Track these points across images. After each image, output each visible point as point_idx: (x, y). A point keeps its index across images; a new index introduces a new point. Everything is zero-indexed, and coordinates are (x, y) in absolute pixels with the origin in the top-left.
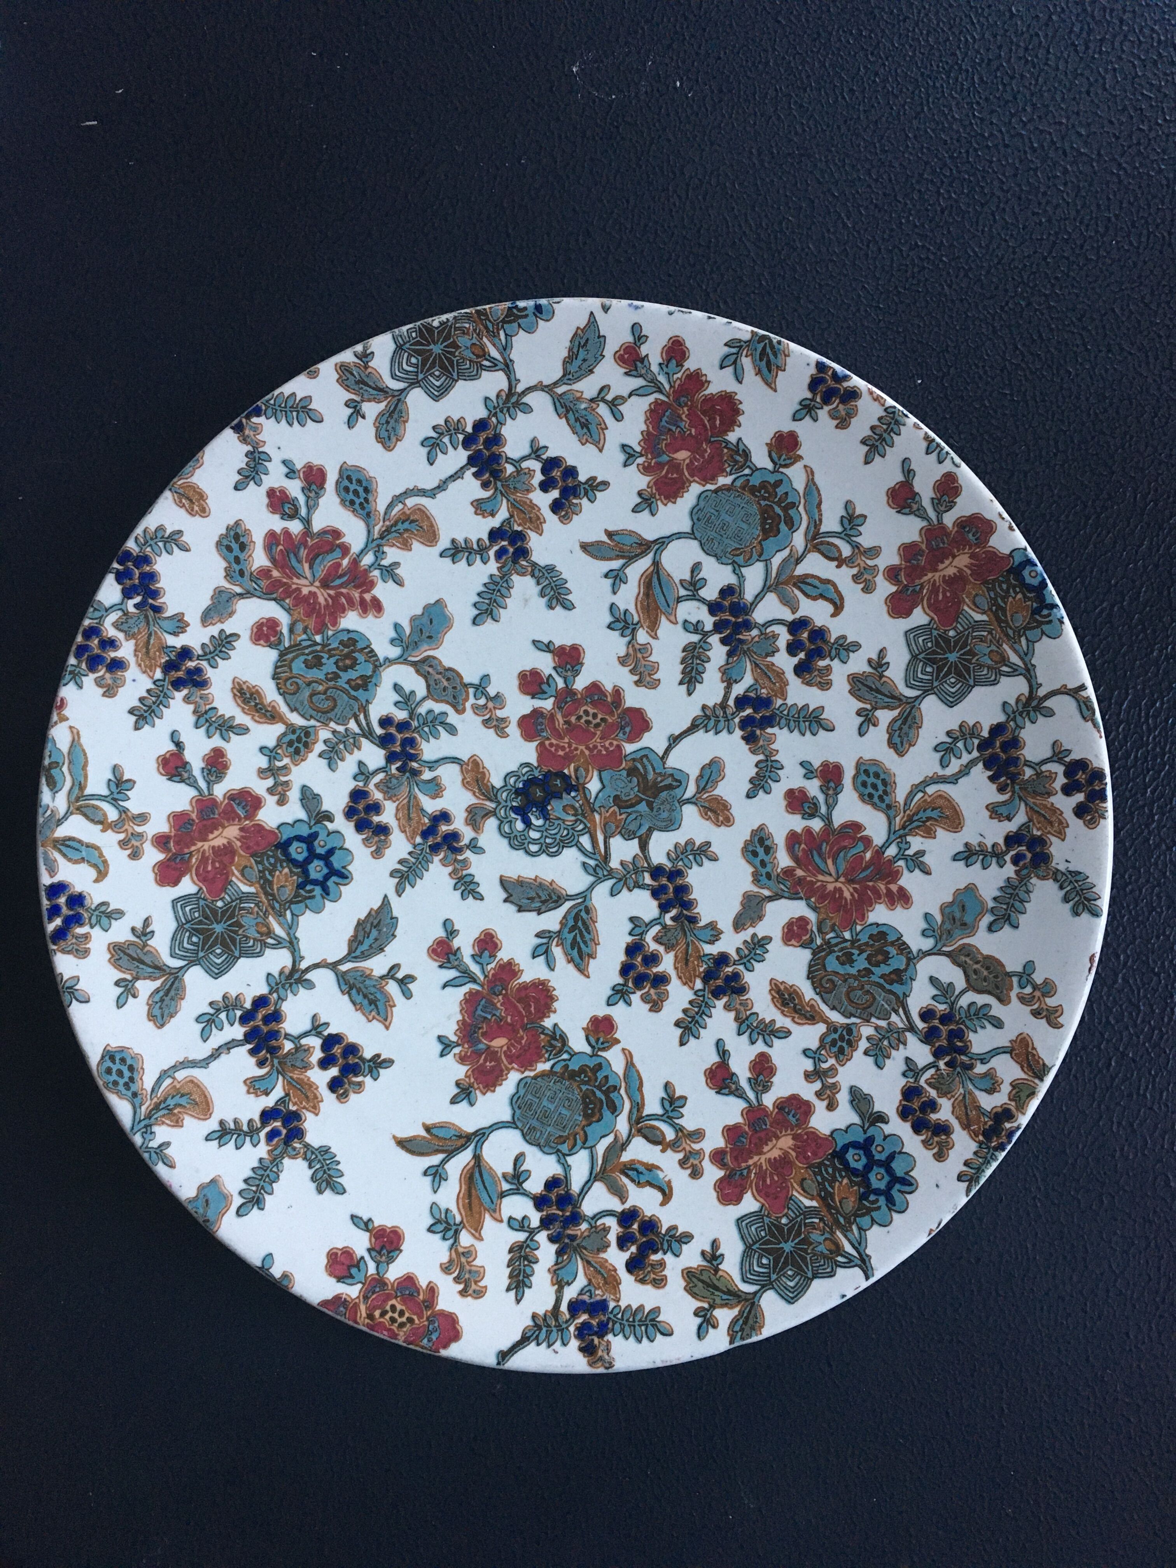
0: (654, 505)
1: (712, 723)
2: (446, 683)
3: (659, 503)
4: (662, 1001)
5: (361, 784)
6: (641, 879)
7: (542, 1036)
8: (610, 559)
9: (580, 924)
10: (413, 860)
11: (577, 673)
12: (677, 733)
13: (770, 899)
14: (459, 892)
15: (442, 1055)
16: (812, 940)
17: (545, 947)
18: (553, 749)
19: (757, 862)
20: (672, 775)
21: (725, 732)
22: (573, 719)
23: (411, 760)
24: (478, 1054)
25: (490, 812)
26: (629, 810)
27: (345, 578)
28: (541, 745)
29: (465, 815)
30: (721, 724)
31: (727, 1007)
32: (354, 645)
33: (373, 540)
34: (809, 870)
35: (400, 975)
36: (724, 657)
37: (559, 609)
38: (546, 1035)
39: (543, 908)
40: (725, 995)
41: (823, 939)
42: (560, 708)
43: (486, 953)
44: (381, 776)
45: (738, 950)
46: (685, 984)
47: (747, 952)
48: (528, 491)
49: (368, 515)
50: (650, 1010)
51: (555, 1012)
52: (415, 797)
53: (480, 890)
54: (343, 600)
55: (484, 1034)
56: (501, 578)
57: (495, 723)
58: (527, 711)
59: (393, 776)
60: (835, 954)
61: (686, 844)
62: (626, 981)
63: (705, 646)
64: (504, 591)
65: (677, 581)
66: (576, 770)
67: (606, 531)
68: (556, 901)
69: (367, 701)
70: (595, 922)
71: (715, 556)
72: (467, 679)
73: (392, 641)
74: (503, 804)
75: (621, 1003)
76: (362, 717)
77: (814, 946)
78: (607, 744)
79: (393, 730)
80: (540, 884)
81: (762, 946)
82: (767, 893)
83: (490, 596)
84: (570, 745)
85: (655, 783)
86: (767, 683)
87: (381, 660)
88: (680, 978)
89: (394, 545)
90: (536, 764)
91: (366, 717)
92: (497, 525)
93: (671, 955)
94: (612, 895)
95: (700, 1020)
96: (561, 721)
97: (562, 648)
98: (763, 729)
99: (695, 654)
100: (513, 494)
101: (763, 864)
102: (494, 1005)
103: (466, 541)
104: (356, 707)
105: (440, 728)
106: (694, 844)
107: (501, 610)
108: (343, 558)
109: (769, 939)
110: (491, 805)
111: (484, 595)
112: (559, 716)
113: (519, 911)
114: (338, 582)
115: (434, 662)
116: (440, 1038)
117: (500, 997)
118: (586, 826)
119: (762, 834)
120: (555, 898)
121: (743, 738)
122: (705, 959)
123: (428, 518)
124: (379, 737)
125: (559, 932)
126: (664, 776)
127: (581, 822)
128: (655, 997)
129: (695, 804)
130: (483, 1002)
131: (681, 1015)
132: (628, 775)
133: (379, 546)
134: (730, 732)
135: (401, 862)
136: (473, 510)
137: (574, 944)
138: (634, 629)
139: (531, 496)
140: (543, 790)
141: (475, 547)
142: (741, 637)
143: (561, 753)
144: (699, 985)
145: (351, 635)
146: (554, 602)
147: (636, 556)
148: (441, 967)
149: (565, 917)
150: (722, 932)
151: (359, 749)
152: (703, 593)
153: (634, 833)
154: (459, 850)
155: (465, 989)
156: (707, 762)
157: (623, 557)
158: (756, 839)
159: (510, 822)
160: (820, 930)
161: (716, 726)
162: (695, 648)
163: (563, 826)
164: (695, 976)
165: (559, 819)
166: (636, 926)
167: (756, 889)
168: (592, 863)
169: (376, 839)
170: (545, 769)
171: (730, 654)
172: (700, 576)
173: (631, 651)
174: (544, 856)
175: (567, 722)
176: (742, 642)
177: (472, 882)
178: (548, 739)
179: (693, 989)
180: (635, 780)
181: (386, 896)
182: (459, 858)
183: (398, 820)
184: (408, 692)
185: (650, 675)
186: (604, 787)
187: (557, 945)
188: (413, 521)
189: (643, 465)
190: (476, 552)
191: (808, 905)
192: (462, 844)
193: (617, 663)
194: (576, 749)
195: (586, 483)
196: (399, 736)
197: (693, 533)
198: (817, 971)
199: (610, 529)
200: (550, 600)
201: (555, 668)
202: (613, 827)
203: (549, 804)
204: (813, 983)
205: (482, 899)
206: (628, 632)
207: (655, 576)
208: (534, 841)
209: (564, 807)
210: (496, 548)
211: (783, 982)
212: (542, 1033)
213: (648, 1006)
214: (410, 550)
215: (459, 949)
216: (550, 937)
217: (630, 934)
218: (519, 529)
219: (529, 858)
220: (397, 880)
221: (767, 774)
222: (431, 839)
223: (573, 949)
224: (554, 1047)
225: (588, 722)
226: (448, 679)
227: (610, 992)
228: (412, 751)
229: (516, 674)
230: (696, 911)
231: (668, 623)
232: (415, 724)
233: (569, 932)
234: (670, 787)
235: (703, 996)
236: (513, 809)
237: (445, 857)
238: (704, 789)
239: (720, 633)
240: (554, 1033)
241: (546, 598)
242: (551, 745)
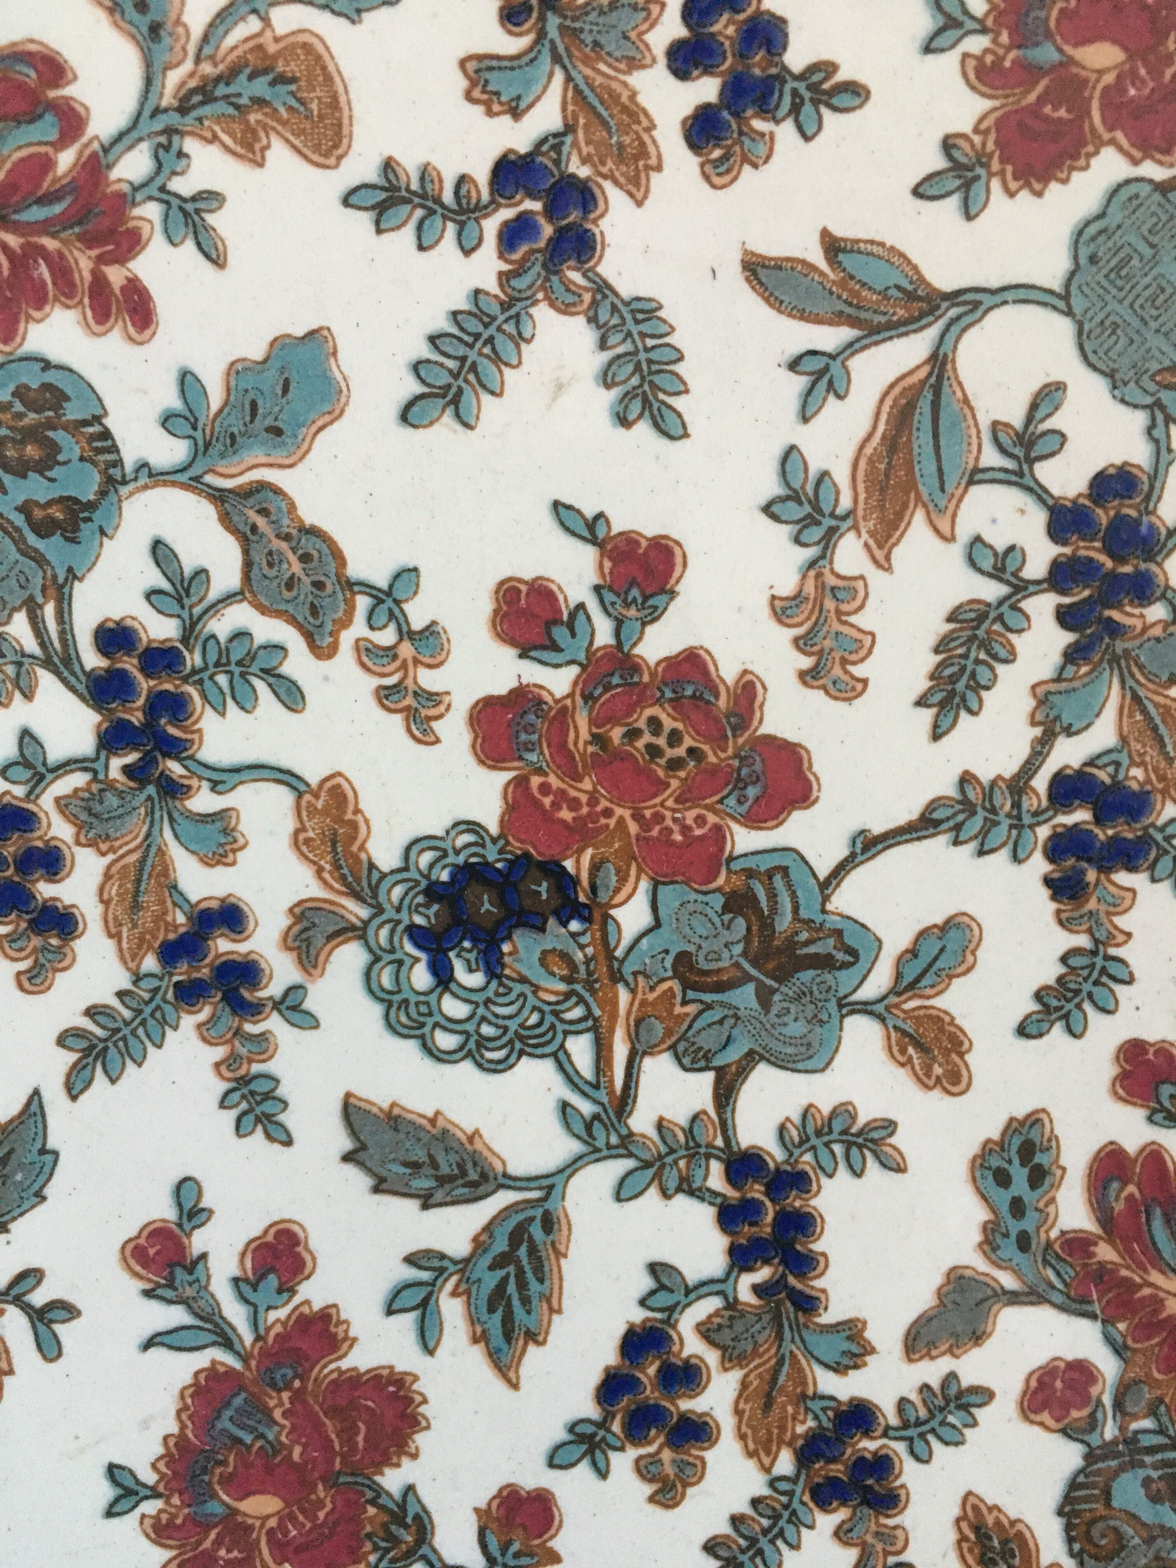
0: (978, 188)
1: (976, 824)
2: (297, 568)
3: (995, 185)
4: (686, 1485)
5: (19, 791)
6: (699, 1173)
7: (371, 1511)
8: (817, 320)
9: (523, 1252)
10: (127, 1014)
11: (653, 616)
12: (877, 829)
13: (1014, 1298)
14: (233, 1114)
15: (110, 1513)
16: (1093, 1423)
17: (422, 1293)
18: (547, 801)
19: (1003, 1198)
20: (838, 933)
21: (1003, 855)
22: (617, 734)
23: (167, 755)
24: (203, 1525)
25: (353, 928)
26: (708, 997)
27: (58, 209)
28: (520, 783)
29: (285, 922)
30: (1001, 832)
31: (842, 1535)
32: (57, 407)
33: (157, 112)
34: (1130, 1252)
35: (38, 1298)
36: (1055, 658)
37: (643, 429)
38: (382, 1508)
39: (439, 1196)
40: (844, 1503)
41: (1122, 1429)
42: (588, 698)
43: (272, 1280)
44: (78, 780)
45: (902, 1404)
46: (750, 1454)
47: (923, 1413)
48: (634, 64)
49: (155, 30)
50: (652, 1499)
51: (415, 1456)
52: (161, 852)
53: (287, 1118)
54: (44, 271)
55: (227, 1481)
56: (505, 306)
57: (409, 701)
58: (501, 687)
59: (110, 786)
60: (1142, 1473)
61: (834, 1114)
62: (609, 1416)
63: (1012, 619)
64: (504, 346)
65: (984, 422)
66: (596, 867)
67: (825, 234)
68: (474, 1185)
69: (70, 570)
70: (560, 1255)
71: (1110, 375)
72: (355, 570)
73: (167, 420)
74: (390, 913)
75: (584, 1469)
76: (49, 610)
77: (1094, 1440)
78: (690, 816)
79: (130, 664)
80: (445, 1132)
81: (966, 1408)
82: (1007, 1281)
83: (462, 351)
84: (593, 801)
85: (791, 944)
86: (1152, 754)
87: (129, 466)
88: (742, 1437)
89: (214, 139)
90: (494, 829)
91: (63, 616)
92: (523, 147)
93: (735, 1377)
94: (618, 1198)
95: (768, 1549)
96: (584, 735)
97: (629, 539)
98: (1105, 868)
99: (981, 633)
100: (587, 61)
101: (1018, 1207)
102: (268, 1413)
103: (425, 172)
104: (38, 581)
105: (261, 686)
106: (853, 1117)
107: (486, 398)
108: (62, 142)
109: (985, 1395)
110: (357, 911)
111: (446, 345)
112: (582, 719)
113: (377, 1190)
114: (36, 214)
115: (275, 504)
116: (113, 1471)
117: (286, 1396)
118: (589, 1015)
119: (1034, 1135)
120: (473, 1176)
121: (1048, 881)
122: (816, 1406)
123: (328, 79)
124: (89, 675)
125: (467, 1261)
126: (818, 930)
127: (581, 1000)
128: (670, 1470)
129: (882, 1020)
130: (238, 1401)
131: (723, 1528)
132: (726, 908)
133: (170, 131)
134: (1016, 858)
135: (91, 1012)
136: (463, 83)
137: (498, 1297)
138: (832, 531)
139: (636, 79)
140: (501, 901)
141: (448, 197)
142: (1115, 615)
143: (566, 814)
144: (785, 1463)
145: (51, 377)
146: (636, 407)
147: (890, 326)
148: (148, 1294)
149: (488, 1228)
150: (873, 1351)
151: (28, 696)
152: (1045, 472)
153: (708, 1056)
154: (255, 1010)
155: (202, 1360)
156: (939, 920)
157: (853, 322)
158: (1016, 1142)
159: (400, 963)
160: (1118, 1405)
161: (984, 833)
162: (982, 617)
163: (532, 1000)
164: (781, 1443)
165: (523, 980)
166: (662, 1287)
167: (981, 1264)
168: (586, 1108)
169: (36, 941)
170: (517, 847)
171: (1071, 655)
172: (1048, 425)
173: (810, 588)
174: (467, 1067)
175: (598, 739)
176: (1114, 629)
177: (268, 1096)
178: (539, 771)
179: (767, 1470)
180: (740, 924)
181: (36, 1093)
182: (249, 1028)
183: (106, 903)
184: (188, 571)
185: (844, 662)
186: (658, 924)
187: (454, 1294)
188: (281, 79)
189: (980, 59)
190: (448, 214)
191: (1108, 1339)
192: (261, 994)
193: (766, 611)
194: (608, 813)
195: (801, 77)
196: (144, 685)
197: (1066, 297)
198: (1087, 1499)
199: (838, 231)
200: (626, 398)
201: (597, 589)
202: (659, 1029)
203: (509, 937)
204: (1069, 1528)
205: (288, 1142)
206: (815, 533)
207: (928, 395)
208: (450, 1025)
209: (544, 953)
210: (506, 214)
211: (997, 1507)
212: (373, 1502)
213: (648, 1489)
214: (261, 164)
215: (204, 1256)
216: (441, 1270)
217: (643, 1303)
218: (584, 172)
219: (428, 1063)
220: (73, 1057)
221: (1087, 987)
222: (183, 966)
223: (491, 1310)
224: (395, 1541)
225: (654, 751)
226: (305, 558)
227: (562, 1435)
228: (172, 731)
229: (491, 582)
230: (818, 1283)
231: (929, 534)
232: (194, 659)
233: (491, 1268)
234: (825, 962)
235: (790, 1494)
236: (413, 931)
237: (213, 1020)
238: (912, 986)
239: (1063, 592)
240: (403, 1506)
241: (615, 393)
242: (545, 788)
